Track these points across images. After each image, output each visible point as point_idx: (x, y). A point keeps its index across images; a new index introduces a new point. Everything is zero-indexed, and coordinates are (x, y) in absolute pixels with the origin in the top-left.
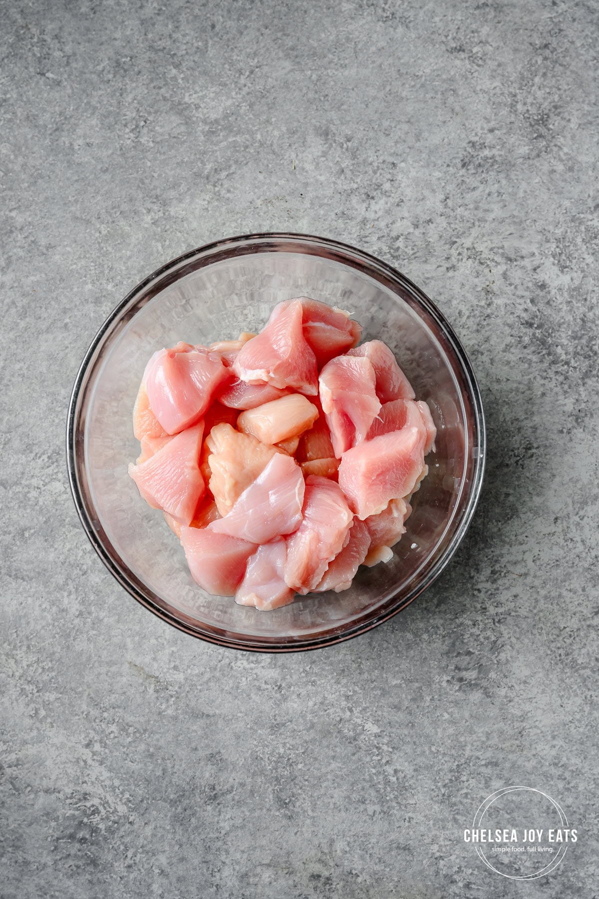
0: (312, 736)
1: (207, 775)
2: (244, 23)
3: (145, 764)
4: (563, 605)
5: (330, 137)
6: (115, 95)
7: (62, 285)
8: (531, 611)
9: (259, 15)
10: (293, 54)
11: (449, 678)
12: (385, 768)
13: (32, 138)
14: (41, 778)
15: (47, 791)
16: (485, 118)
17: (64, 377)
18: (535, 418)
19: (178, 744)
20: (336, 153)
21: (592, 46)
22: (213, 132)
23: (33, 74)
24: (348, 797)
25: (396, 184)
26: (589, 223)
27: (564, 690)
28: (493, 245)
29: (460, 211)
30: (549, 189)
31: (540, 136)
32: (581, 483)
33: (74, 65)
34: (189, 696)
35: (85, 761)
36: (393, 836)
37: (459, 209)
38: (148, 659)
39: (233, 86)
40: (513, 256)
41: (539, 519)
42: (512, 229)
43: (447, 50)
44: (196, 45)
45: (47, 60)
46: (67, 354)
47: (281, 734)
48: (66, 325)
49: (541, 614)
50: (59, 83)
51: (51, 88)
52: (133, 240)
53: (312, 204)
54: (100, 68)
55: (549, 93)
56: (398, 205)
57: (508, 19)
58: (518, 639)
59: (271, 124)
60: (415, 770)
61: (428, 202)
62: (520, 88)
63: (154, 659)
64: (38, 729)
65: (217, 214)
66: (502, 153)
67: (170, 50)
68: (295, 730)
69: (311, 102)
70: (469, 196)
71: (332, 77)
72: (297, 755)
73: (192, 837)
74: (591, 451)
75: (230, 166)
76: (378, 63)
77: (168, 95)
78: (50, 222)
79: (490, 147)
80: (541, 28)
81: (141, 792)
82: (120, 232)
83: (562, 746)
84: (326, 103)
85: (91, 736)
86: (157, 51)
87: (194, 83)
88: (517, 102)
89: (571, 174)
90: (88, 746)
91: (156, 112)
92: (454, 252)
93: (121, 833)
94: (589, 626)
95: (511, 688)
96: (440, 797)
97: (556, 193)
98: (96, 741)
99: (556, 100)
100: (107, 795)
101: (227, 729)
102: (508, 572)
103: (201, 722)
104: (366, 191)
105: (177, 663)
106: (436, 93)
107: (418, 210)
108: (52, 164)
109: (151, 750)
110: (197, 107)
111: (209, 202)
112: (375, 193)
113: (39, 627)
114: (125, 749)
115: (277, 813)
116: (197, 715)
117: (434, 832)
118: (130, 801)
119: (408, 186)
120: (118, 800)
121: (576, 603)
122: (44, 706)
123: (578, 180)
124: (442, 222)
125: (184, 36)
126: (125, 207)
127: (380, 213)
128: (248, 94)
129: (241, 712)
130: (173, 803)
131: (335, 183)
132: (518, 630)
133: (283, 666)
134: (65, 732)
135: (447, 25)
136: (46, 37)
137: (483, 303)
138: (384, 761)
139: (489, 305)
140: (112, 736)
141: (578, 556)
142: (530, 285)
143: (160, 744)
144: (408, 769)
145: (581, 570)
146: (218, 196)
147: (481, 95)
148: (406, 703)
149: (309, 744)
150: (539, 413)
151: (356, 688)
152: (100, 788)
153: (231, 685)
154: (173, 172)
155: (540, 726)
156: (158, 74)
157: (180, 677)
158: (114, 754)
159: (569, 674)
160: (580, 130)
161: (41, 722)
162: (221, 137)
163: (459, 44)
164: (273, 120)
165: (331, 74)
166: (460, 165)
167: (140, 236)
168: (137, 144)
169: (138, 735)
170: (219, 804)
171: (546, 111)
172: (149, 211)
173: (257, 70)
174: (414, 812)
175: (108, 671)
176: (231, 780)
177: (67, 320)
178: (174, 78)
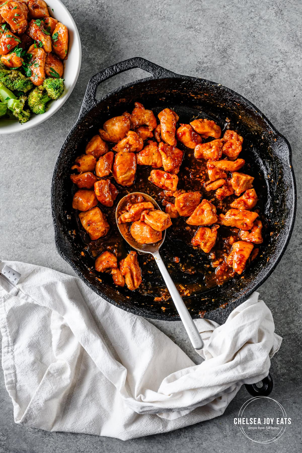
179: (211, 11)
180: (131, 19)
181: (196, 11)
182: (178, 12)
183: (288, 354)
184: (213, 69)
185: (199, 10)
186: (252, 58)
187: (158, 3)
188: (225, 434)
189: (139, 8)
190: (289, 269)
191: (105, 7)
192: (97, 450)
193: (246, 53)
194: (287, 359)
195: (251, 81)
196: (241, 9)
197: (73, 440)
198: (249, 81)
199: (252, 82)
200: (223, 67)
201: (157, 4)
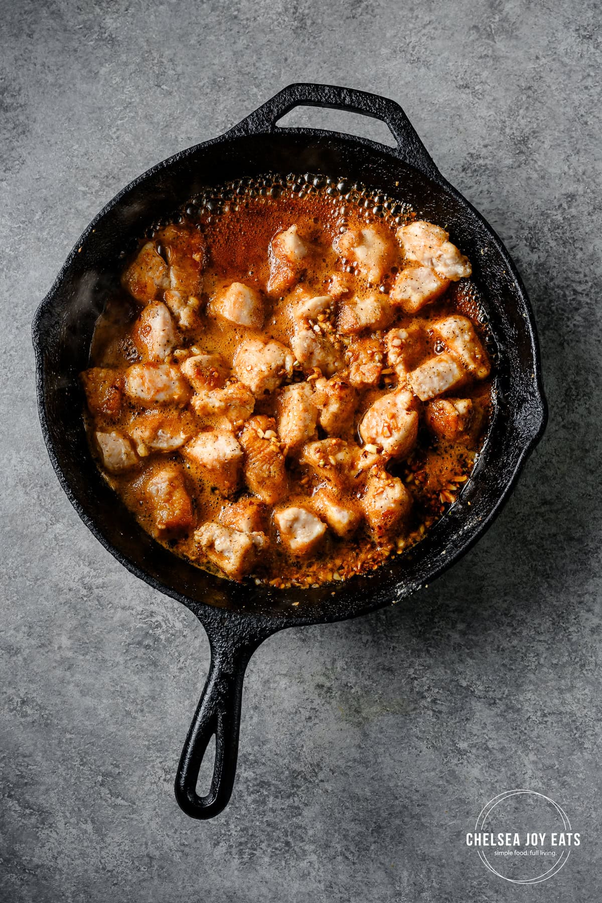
179: (510, 61)
180: (354, 53)
181: (481, 57)
182: (446, 54)
183: (552, 751)
184: (495, 172)
185: (486, 56)
186: (575, 164)
187: (411, 31)
188: (398, 888)
189: (373, 35)
190: (581, 583)
191: (309, 22)
192: (139, 874)
193: (565, 152)
194: (548, 762)
195: (565, 206)
196: (568, 68)
197: (95, 844)
198: (561, 205)
199: (566, 208)
200: (516, 170)
201: (408, 32)
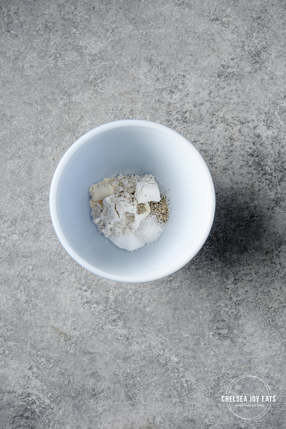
0: (144, 363)
1: (91, 383)
2: (109, 6)
3: (59, 378)
4: (271, 296)
5: (152, 62)
6: (45, 42)
7: (18, 136)
8: (255, 299)
9: (117, 3)
10: (134, 22)
11: (213, 333)
12: (181, 379)
13: (3, 63)
14: (6, 386)
15: (9, 392)
16: (229, 53)
17: (19, 182)
18: (255, 202)
19: (76, 368)
20: (155, 70)
21: (282, 18)
22: (94, 60)
23: (4, 31)
24: (163, 394)
25: (185, 86)
26: (281, 105)
27: (271, 339)
28: (234, 116)
29: (217, 99)
30: (261, 88)
31: (257, 62)
32: (278, 234)
33: (25, 27)
34: (82, 343)
35: (29, 377)
36: (185, 414)
37: (217, 98)
38: (61, 325)
39: (104, 37)
40: (243, 121)
41: (258, 253)
42: (243, 108)
43: (210, 20)
44: (85, 17)
45: (11, 25)
46: (20, 170)
47: (128, 362)
48: (20, 156)
49: (260, 301)
50: (17, 36)
51: (13, 38)
52: (54, 113)
53: (143, 95)
54: (37, 28)
55: (261, 41)
56: (186, 96)
57: (240, 4)
58: (248, 313)
59: (123, 56)
60: (197, 380)
61: (201, 95)
62: (246, 39)
63: (64, 324)
64: (5, 360)
65: (96, 100)
66: (238, 70)
67: (72, 20)
68: (135, 360)
69: (142, 45)
70: (221, 92)
71: (153, 33)
72: (137, 373)
73: (83, 415)
74: (283, 218)
75: (102, 77)
76: (176, 26)
77: (71, 42)
78: (12, 104)
79: (232, 68)
80: (256, 9)
81: (57, 392)
82: (47, 109)
83: (270, 368)
84: (150, 46)
85: (32, 364)
86: (66, 20)
87: (84, 36)
88: (245, 45)
89: (272, 80)
90: (30, 369)
91: (65, 50)
92: (214, 119)
93: (47, 414)
94: (284, 306)
95: (245, 338)
96: (209, 394)
97: (265, 90)
98: (34, 366)
99: (264, 44)
100: (40, 394)
101: (101, 360)
102: (243, 279)
103: (88, 356)
104: (170, 89)
105: (76, 326)
106: (205, 41)
107: (196, 99)
108: (13, 76)
109: (62, 371)
110: (86, 48)
111: (92, 95)
112: (175, 90)
113: (5, 308)
114: (49, 371)
115: (127, 403)
116: (85, 353)
117: (206, 412)
118: (51, 397)
119: (191, 86)
120: (45, 397)
121: (277, 295)
122: (8, 349)
123: (276, 84)
124: (208, 104)
125: (79, 13)
126: (50, 97)
127: (177, 100)
128: (111, 41)
129: (108, 351)
130: (74, 398)
131: (154, 85)
132: (248, 309)
133: (130, 328)
134: (18, 362)
135: (210, 7)
136: (10, 13)
137: (229, 145)
138: (181, 376)
139: (232, 145)
140: (42, 364)
141: (278, 271)
142: (252, 135)
143: (67, 368)
144: (193, 380)
145: (279, 278)
146: (96, 92)
147: (227, 42)
148: (192, 346)
149: (143, 367)
150: (258, 199)
151: (167, 339)
152: (36, 390)
153: (103, 338)
154: (74, 80)
155: (260, 357)
156: (66, 32)
157: (77, 333)
158: (43, 373)
159: (274, 331)
160: (276, 59)
161: (6, 357)
162: (98, 63)
163: (216, 17)
164: (124, 54)
165: (152, 32)
166: (217, 76)
167: (57, 111)
168: (56, 66)
169: (55, 363)
170: (97, 398)
171: (259, 50)
172: (62, 99)
173: (116, 29)
174: (196, 402)
175: (40, 331)
176: (103, 386)
177: (20, 153)
178: (75, 33)
